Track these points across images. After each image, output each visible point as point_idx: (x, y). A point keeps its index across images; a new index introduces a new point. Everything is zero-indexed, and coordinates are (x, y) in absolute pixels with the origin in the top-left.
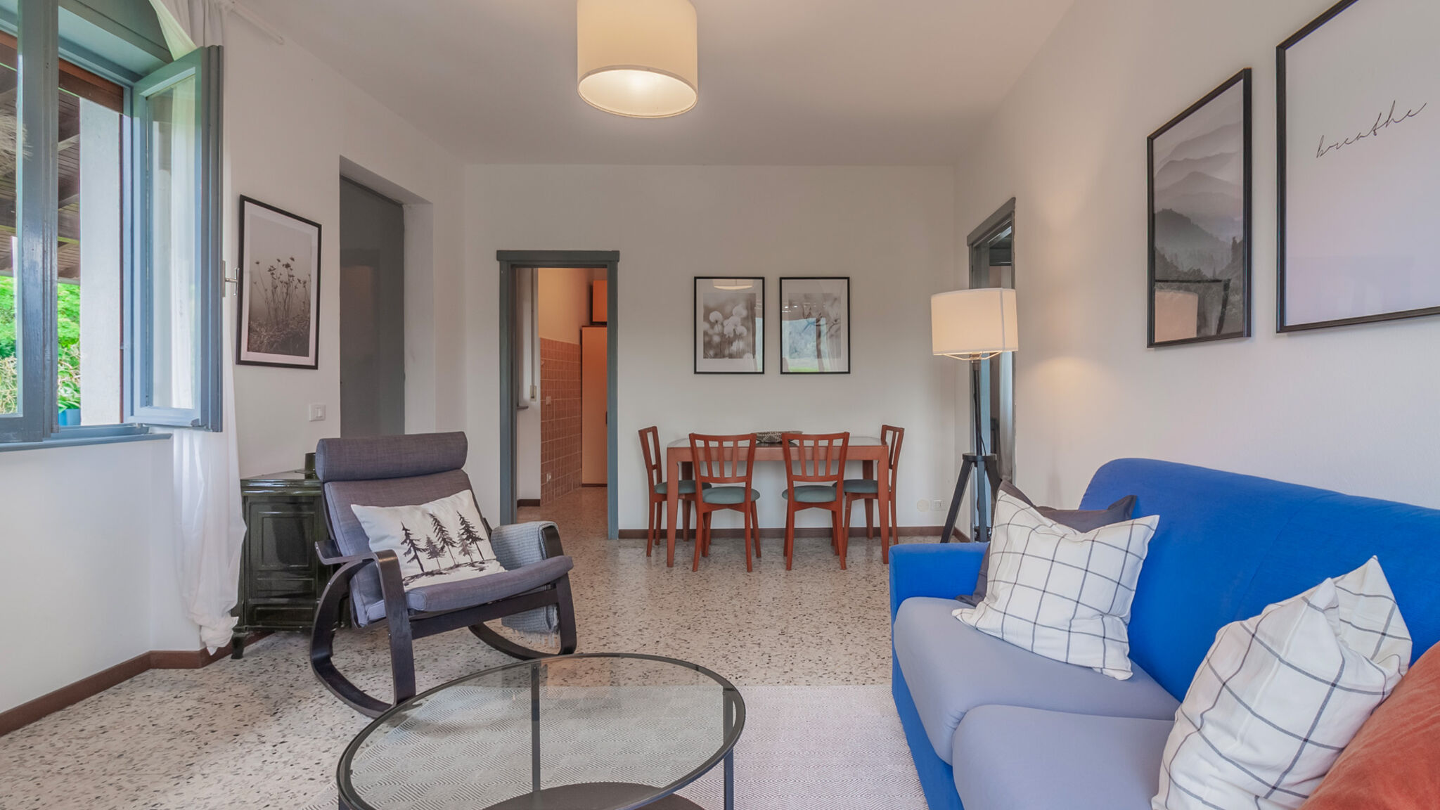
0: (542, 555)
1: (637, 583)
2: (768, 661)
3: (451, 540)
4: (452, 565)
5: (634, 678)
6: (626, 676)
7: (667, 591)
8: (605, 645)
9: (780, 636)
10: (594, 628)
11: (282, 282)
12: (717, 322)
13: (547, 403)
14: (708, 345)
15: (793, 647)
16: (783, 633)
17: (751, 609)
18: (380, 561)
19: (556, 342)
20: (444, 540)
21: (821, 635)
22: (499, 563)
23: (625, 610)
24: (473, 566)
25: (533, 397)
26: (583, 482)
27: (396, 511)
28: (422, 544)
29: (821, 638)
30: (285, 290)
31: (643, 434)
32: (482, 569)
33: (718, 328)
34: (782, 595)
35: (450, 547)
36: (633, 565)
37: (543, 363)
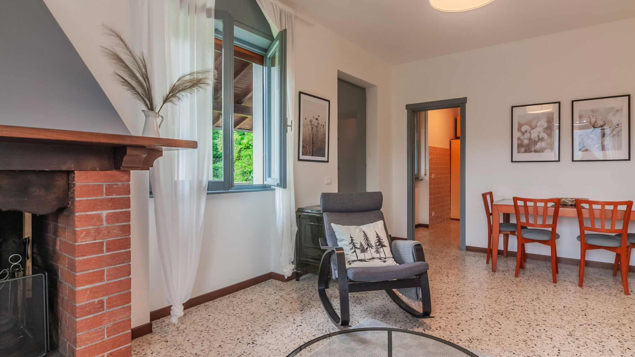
0: (414, 259)
1: (473, 278)
2: (558, 354)
3: (371, 245)
4: (371, 257)
5: (463, 341)
6: (459, 337)
7: (490, 287)
8: (450, 313)
9: (568, 337)
10: (445, 301)
11: (315, 126)
12: (526, 131)
13: (432, 178)
14: (520, 146)
15: (579, 348)
16: (570, 335)
17: (546, 311)
18: (337, 252)
19: (437, 148)
20: (368, 244)
21: (603, 344)
22: (393, 259)
23: (464, 294)
24: (381, 259)
25: (425, 175)
26: (452, 217)
27: (349, 228)
28: (358, 246)
29: (603, 346)
30: (316, 129)
31: (484, 196)
32: (385, 262)
33: (527, 135)
34: (571, 306)
35: (370, 248)
36: (472, 267)
37: (430, 158)
